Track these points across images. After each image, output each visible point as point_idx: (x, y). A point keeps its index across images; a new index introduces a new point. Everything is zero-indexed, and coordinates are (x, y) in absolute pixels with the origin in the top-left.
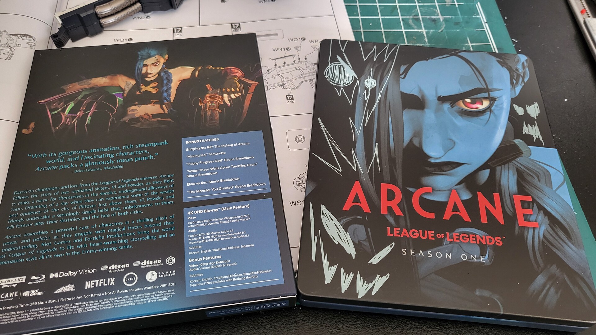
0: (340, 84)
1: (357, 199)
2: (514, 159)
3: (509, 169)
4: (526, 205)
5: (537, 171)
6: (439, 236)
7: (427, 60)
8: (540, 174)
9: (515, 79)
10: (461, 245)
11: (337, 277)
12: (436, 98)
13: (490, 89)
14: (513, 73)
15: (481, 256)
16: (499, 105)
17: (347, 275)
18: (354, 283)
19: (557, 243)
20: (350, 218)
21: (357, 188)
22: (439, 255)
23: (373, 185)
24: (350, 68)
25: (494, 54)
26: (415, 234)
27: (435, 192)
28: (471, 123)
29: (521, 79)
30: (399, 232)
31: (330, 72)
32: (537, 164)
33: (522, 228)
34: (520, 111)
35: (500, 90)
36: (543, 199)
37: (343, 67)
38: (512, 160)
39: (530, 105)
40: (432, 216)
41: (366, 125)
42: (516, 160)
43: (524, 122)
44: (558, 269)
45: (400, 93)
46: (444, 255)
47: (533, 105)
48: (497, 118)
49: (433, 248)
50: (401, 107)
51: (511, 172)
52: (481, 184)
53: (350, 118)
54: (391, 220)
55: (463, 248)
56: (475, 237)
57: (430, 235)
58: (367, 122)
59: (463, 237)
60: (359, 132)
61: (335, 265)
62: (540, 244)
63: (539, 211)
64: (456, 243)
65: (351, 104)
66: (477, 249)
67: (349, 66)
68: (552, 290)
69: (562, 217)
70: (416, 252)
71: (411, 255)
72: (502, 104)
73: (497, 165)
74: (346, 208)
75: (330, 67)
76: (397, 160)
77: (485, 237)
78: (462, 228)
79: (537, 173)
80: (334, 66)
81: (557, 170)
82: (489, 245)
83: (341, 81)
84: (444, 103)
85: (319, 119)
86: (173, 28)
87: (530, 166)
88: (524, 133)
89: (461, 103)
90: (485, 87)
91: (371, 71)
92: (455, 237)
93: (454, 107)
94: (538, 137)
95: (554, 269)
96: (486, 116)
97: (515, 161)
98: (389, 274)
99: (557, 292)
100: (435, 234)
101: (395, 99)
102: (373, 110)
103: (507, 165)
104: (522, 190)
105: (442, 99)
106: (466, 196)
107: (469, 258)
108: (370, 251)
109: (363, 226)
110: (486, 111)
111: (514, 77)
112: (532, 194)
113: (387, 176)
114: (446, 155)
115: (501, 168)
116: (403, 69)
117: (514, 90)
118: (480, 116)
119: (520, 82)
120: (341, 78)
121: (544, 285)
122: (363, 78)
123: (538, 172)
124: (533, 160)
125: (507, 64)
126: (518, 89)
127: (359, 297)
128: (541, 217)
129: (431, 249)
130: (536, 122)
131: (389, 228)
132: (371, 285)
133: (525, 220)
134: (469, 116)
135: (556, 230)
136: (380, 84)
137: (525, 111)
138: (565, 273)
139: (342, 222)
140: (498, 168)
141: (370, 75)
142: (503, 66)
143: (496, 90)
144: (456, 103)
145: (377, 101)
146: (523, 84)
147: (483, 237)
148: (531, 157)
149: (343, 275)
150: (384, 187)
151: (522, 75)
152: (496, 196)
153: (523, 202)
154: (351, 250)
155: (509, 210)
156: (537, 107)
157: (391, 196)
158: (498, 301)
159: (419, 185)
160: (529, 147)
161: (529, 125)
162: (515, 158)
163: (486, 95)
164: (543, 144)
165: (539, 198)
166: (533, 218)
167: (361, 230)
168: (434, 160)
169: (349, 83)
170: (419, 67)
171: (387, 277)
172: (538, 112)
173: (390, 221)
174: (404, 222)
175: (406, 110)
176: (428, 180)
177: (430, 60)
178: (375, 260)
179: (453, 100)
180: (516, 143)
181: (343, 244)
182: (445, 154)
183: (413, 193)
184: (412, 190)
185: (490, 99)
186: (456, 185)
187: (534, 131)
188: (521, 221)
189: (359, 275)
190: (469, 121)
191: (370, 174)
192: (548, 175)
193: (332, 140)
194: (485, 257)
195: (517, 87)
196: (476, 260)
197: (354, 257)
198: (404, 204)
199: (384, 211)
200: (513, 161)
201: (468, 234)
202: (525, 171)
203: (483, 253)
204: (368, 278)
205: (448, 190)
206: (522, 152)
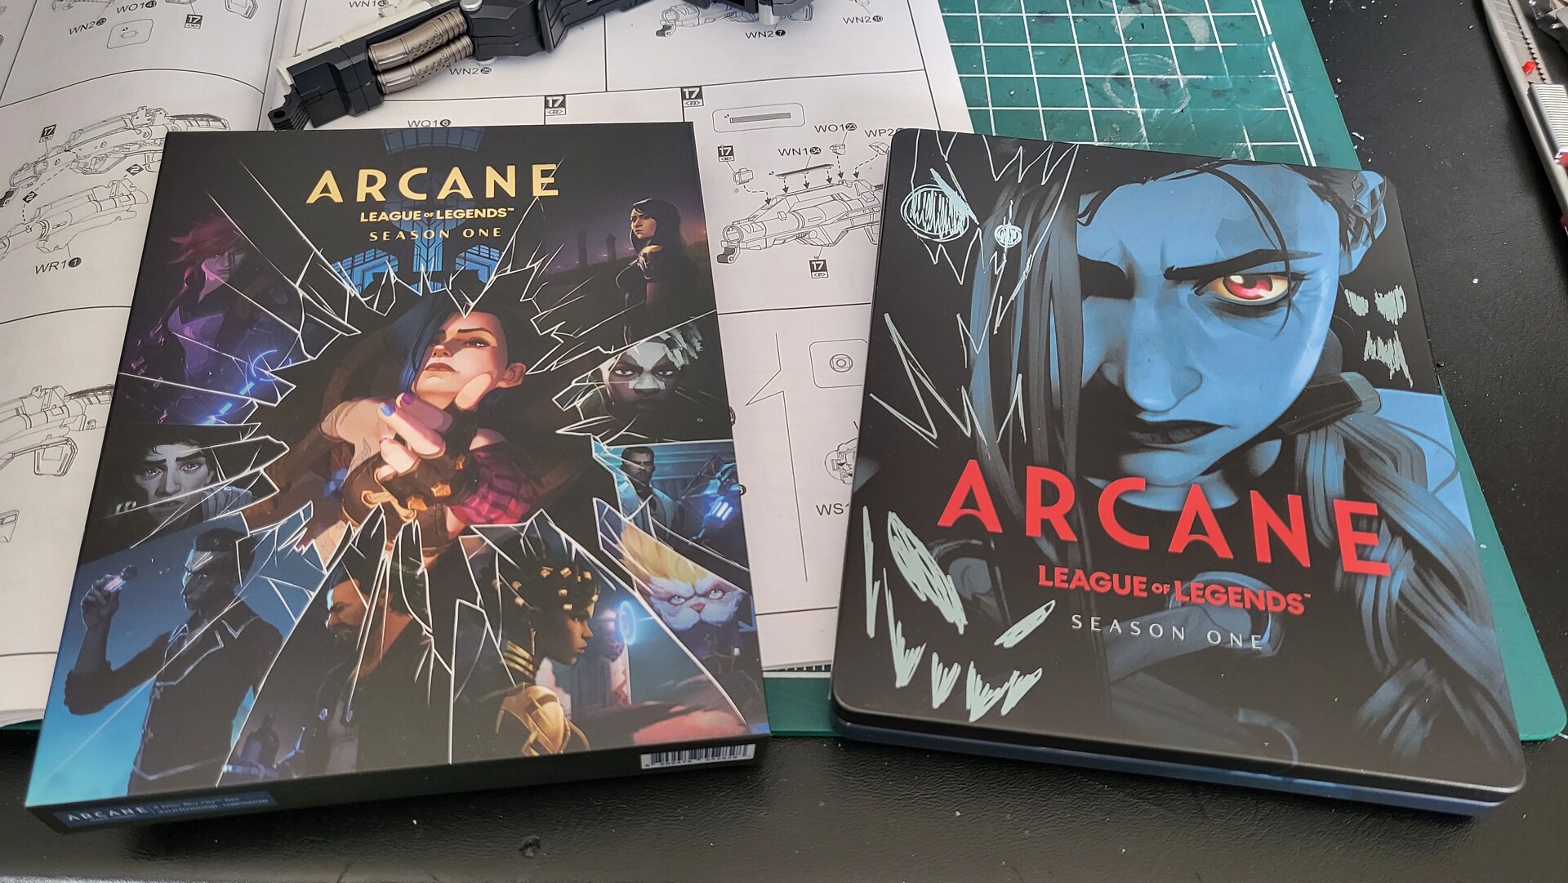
0: (938, 237)
1: (970, 501)
2: (1340, 417)
3: (1328, 439)
4: (1364, 524)
5: (1392, 446)
6: (1157, 588)
7: (1143, 182)
8: (1399, 453)
9: (1351, 231)
10: (1209, 611)
11: (922, 674)
12: (1162, 273)
13: (1293, 254)
14: (1348, 216)
15: (1253, 637)
16: (1311, 291)
17: (946, 669)
18: (960, 686)
19: (1431, 612)
20: (955, 543)
21: (971, 478)
22: (1156, 631)
23: (1008, 471)
24: (962, 198)
25: (1307, 171)
26: (1104, 583)
27: (1152, 490)
28: (1243, 333)
29: (1366, 230)
30: (1065, 578)
31: (914, 207)
32: (1394, 430)
33: (1351, 577)
34: (1358, 305)
35: (1314, 255)
36: (1402, 512)
37: (946, 197)
38: (1335, 421)
39: (1385, 293)
40: (1142, 543)
41: (995, 332)
42: (1344, 419)
43: (1369, 332)
44: (1429, 669)
45: (1076, 260)
46: (1167, 633)
47: (1390, 293)
48: (1305, 321)
49: (1143, 615)
50: (1078, 292)
51: (1331, 448)
52: (1260, 474)
53: (958, 315)
54: (1049, 550)
55: (1212, 616)
56: (1242, 594)
57: (1136, 585)
58: (997, 325)
59: (1213, 593)
60: (979, 348)
61: (919, 647)
62: (1390, 612)
63: (1393, 538)
64: (1197, 605)
65: (962, 284)
66: (1246, 621)
67: (959, 194)
68: (1414, 716)
69: (1446, 553)
70: (1105, 623)
71: (1093, 628)
72: (1317, 288)
73: (1298, 431)
74: (947, 520)
75: (914, 196)
76: (1065, 415)
77: (1265, 595)
78: (1211, 573)
79: (1391, 450)
80: (922, 193)
81: (1439, 444)
82: (1273, 613)
83: (940, 230)
84: (1179, 286)
85: (887, 316)
86: (545, 96)
87: (1378, 435)
88: (1366, 358)
89: (1220, 285)
90: (1279, 248)
91: (1011, 207)
92: (1194, 593)
93: (1203, 293)
94: (1401, 367)
95: (1420, 669)
96: (1277, 317)
97: (1342, 422)
98: (1040, 670)
99: (1424, 721)
100: (1149, 584)
101: (1064, 274)
102: (1012, 298)
103: (1322, 432)
104: (1354, 488)
105: (1175, 276)
106: (1224, 499)
107: (1226, 640)
108: (998, 617)
109: (984, 562)
110: (1279, 304)
111: (1350, 226)
112: (1379, 499)
113: (1041, 449)
114: (1180, 404)
115: (1307, 437)
116: (1085, 201)
117: (1347, 255)
118: (1263, 316)
119: (1363, 238)
120: (940, 222)
121: (1396, 706)
122: (991, 221)
123: (1395, 448)
124: (1385, 420)
125: (1334, 194)
126: (1358, 254)
127: (972, 719)
128: (1397, 551)
129: (1138, 616)
130: (1396, 333)
131: (1042, 569)
132: (999, 693)
133: (1360, 558)
134: (1238, 317)
135: (1431, 583)
136: (1031, 236)
137: (1372, 306)
138: (1444, 680)
139: (936, 551)
140: (1302, 439)
141: (1007, 215)
142: (1323, 199)
143: (1305, 255)
144: (1209, 285)
145: (1024, 277)
146: (1370, 243)
147: (1261, 593)
148: (1379, 415)
149: (936, 668)
150: (1036, 476)
151: (1369, 220)
152: (1294, 502)
153: (1356, 519)
154: (955, 614)
155: (1322, 534)
156: (1402, 297)
157: (1050, 495)
158: (1287, 737)
159: (1115, 473)
160: (1378, 390)
161: (1379, 338)
162: (1344, 415)
163: (1280, 266)
164: (1412, 385)
165: (1395, 508)
166: (1377, 553)
167: (979, 570)
168: (1152, 416)
169: (959, 234)
170: (1125, 197)
171: (1036, 676)
172: (1402, 308)
173: (1046, 552)
174: (1078, 556)
175: (1090, 298)
176: (1134, 462)
177: (1150, 183)
178: (1010, 639)
179: (1200, 277)
180: (1347, 380)
181: (937, 601)
182: (1179, 402)
183: (1101, 490)
184: (1098, 482)
185: (1290, 275)
186: (1200, 475)
187: (1391, 354)
188: (1349, 561)
189: (972, 671)
190: (1238, 328)
191: (1003, 445)
192: (1418, 455)
193: (916, 366)
194: (1262, 638)
195: (1356, 249)
196: (1240, 644)
197: (961, 631)
198: (1078, 515)
199: (1033, 530)
200: (1338, 423)
201: (1226, 585)
202: (1365, 446)
203: (1258, 628)
204: (994, 676)
205: (1183, 486)
206: (1361, 402)
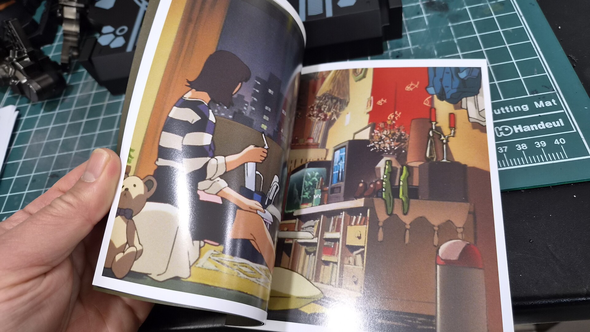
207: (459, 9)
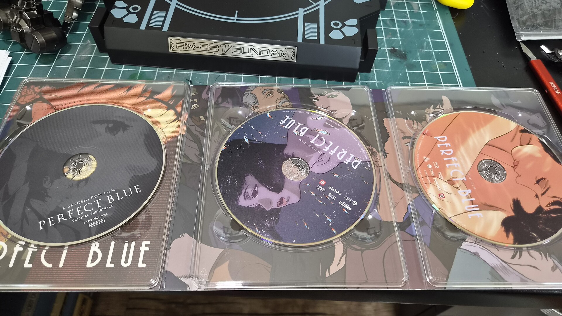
207: (414, 60)
